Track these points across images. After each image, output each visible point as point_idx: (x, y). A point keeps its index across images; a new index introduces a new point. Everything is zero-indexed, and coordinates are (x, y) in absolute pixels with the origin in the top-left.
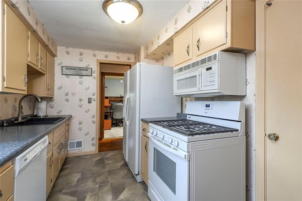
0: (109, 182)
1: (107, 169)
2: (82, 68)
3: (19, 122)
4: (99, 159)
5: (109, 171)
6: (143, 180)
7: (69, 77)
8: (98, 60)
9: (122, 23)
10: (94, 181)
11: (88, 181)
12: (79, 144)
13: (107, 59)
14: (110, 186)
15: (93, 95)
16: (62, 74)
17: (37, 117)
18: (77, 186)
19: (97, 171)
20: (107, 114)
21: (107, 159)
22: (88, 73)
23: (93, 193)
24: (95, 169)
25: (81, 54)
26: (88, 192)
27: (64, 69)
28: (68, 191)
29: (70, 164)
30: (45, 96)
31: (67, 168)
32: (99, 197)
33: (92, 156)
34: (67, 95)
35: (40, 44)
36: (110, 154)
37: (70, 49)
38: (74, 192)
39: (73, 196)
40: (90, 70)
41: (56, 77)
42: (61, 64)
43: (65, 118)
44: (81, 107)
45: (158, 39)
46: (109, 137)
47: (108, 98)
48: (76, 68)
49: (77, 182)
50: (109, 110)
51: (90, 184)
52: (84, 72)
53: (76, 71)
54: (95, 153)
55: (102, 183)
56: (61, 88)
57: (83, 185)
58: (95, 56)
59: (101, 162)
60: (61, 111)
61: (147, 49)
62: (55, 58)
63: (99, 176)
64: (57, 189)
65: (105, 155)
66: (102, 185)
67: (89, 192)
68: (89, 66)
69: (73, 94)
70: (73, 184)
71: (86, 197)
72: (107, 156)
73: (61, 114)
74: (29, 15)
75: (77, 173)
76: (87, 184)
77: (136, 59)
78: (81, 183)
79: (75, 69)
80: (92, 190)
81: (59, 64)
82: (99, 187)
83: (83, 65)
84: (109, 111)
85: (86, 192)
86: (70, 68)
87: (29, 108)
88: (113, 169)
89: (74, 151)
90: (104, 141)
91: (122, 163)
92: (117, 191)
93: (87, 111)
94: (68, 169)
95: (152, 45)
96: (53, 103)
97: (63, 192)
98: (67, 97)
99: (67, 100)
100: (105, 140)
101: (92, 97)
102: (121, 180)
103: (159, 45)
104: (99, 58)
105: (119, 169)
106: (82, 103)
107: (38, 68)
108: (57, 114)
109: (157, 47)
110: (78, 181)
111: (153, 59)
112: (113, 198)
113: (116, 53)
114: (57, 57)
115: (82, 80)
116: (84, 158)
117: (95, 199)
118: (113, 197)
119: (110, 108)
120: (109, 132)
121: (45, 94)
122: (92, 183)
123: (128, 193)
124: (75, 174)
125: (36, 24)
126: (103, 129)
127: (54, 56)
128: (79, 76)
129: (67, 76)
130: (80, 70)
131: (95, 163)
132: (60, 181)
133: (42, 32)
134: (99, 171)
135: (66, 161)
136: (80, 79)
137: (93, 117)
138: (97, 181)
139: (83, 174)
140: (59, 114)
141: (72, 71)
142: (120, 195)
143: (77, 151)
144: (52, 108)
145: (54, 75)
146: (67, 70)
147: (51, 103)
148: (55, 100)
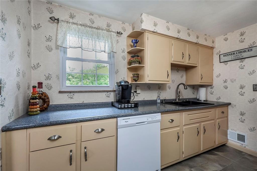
2: (243, 50)
3: (176, 102)
7: (227, 63)
12: (241, 138)
16: (220, 62)
22: (252, 53)
25: (242, 34)
27: (222, 56)
31: (216, 155)
34: (225, 81)
35: (187, 45)
37: (229, 35)
40: (255, 49)
41: (215, 66)
42: (219, 53)
43: (214, 104)
44: (242, 95)
48: (235, 52)
52: (245, 55)
53: (234, 55)
56: (219, 76)
60: (219, 98)
68: (253, 45)
69: (233, 81)
73: (220, 101)
79: (234, 54)
81: (217, 54)
83: (244, 46)
86: (227, 54)
89: (234, 143)
93: (252, 101)
96: (213, 90)
98: (225, 84)
99: (226, 88)
106: (243, 91)
107: (185, 63)
108: (216, 101)
114: (215, 48)
115: (243, 64)
121: (198, 83)
125: (177, 33)
128: (240, 60)
129: (226, 63)
130: (239, 52)
133: (187, 35)
136: (241, 63)
140: (218, 101)
141: (230, 56)
143: (239, 144)
144: (212, 94)
145: (213, 65)
146: (224, 57)
147: (211, 90)
148: (214, 88)
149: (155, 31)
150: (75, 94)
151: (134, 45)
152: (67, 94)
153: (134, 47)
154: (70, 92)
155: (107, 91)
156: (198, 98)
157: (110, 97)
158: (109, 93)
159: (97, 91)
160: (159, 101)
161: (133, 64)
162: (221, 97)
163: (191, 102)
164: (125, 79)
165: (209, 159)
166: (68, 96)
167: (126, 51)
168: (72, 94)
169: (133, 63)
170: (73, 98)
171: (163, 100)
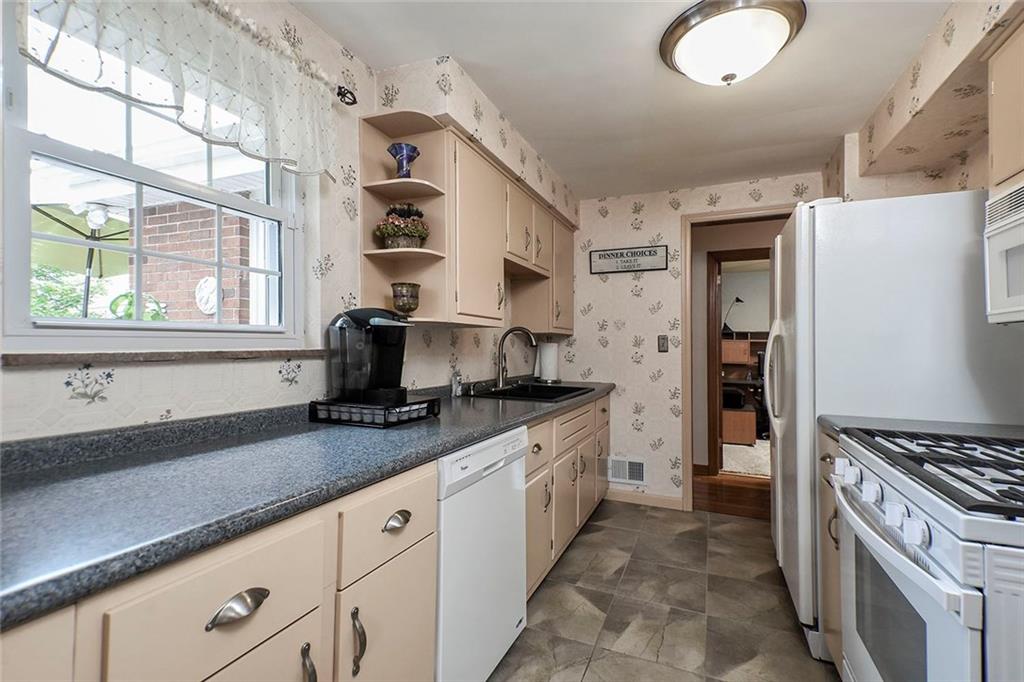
0: (704, 612)
1: (709, 569)
2: (640, 250)
3: (498, 389)
4: (691, 532)
5: (712, 579)
6: (830, 655)
7: (607, 278)
8: (684, 217)
9: (725, 83)
10: (661, 590)
11: (644, 584)
12: (636, 471)
13: (714, 209)
14: (705, 623)
15: (674, 326)
16: (591, 273)
17: (540, 382)
18: (612, 583)
19: (675, 563)
20: (740, 391)
21: (715, 538)
22: (658, 260)
23: (648, 622)
24: (675, 557)
25: (637, 209)
26: (637, 612)
27: (595, 256)
28: (590, 588)
29: (610, 520)
30: (551, 331)
31: (600, 529)
32: (665, 642)
33: (674, 515)
34: (602, 327)
35: (534, 207)
36: (730, 525)
37: (610, 203)
38: (603, 596)
39: (596, 605)
40: (661, 252)
41: (577, 281)
42: (589, 246)
43: (594, 390)
44: (638, 362)
45: (914, 81)
46: (743, 471)
47: (747, 338)
48: (625, 252)
49: (616, 572)
50: (753, 379)
51: (646, 593)
52: (645, 262)
53: (623, 259)
54: (681, 509)
55: (683, 603)
56: (588, 309)
57: (629, 587)
58: (676, 205)
59: (696, 542)
60: (590, 372)
61: (870, 137)
62: (576, 233)
63: (678, 581)
64: (568, 571)
65: (715, 523)
66: (681, 611)
67: (640, 616)
68: (659, 240)
69: (620, 325)
70: (605, 576)
71: (628, 624)
72: (718, 529)
73: (592, 379)
74: (504, 146)
75: (622, 549)
76: (640, 589)
77: (828, 185)
78: (624, 582)
79: (622, 255)
80: (649, 614)
81: (584, 248)
82: (670, 613)
83: (641, 239)
84: (749, 381)
85: (633, 610)
86: (608, 252)
87: (523, 360)
88: (729, 575)
89: (621, 488)
90: (722, 480)
91: (767, 568)
92: (725, 650)
93: (656, 376)
94: (603, 532)
95: (891, 114)
96: (573, 350)
97: (579, 584)
98: (602, 333)
99: (604, 343)
100: (728, 477)
101: (670, 335)
102: (749, 623)
103: (920, 106)
104: (689, 211)
105: (748, 582)
106: (640, 351)
107: (531, 263)
108: (582, 380)
109: (908, 118)
110: (619, 572)
111: (910, 170)
112: (704, 665)
113: (746, 183)
114: (578, 229)
115: (640, 284)
116: (649, 513)
117: (650, 641)
118: (706, 660)
119: (755, 373)
120: (747, 452)
121: (551, 327)
122: (653, 593)
123: (762, 675)
124: (615, 552)
125: (520, 164)
126: (719, 440)
127: (573, 227)
128: (633, 274)
129: (603, 276)
130: (633, 254)
131: (676, 540)
132: (576, 555)
133: (536, 176)
134: (683, 565)
135: (600, 511)
136: (636, 282)
137: (674, 396)
138: (670, 593)
139: (635, 558)
140: (587, 380)
141: (614, 260)
142: (732, 669)
143: (630, 489)
144: (571, 361)
145: (574, 277)
146: (602, 260)
147: (569, 349)
148: (577, 343)
149: (477, 136)
150: (119, 373)
151: (400, 166)
152: (62, 375)
153: (400, 177)
154: (87, 362)
155: (288, 356)
156: (536, 375)
157: (296, 382)
158: (293, 364)
159: (245, 356)
160: (458, 390)
161: (401, 244)
162: (592, 369)
163: (530, 389)
164: (354, 301)
165: (593, 545)
166: (68, 384)
167: (358, 179)
168: (96, 373)
169: (402, 241)
170: (103, 398)
171: (469, 387)
